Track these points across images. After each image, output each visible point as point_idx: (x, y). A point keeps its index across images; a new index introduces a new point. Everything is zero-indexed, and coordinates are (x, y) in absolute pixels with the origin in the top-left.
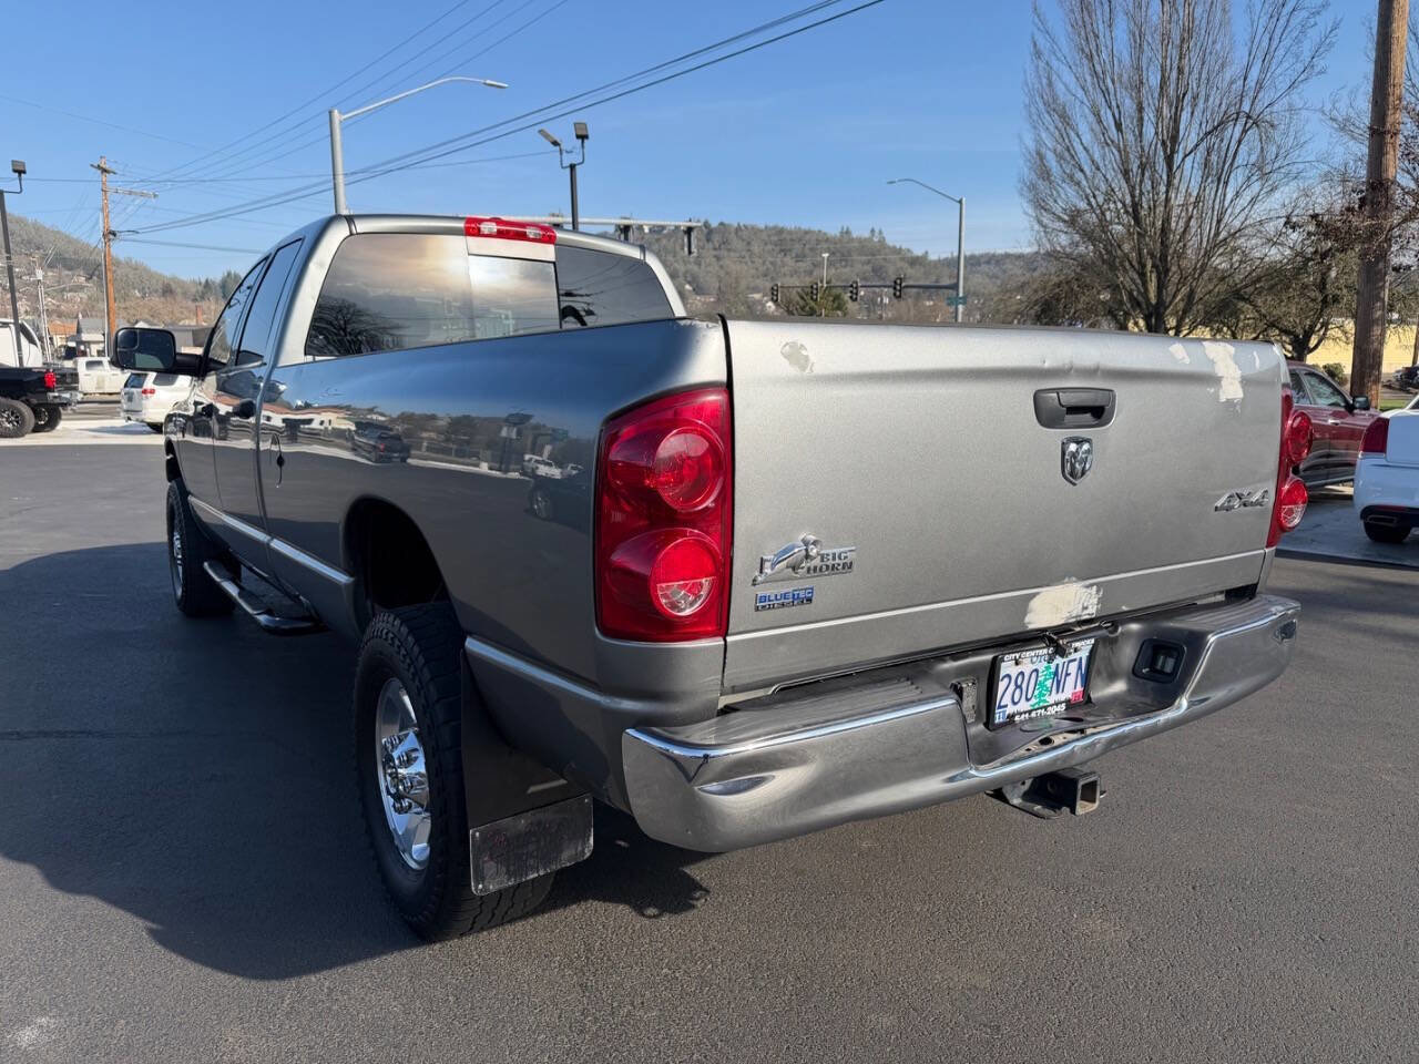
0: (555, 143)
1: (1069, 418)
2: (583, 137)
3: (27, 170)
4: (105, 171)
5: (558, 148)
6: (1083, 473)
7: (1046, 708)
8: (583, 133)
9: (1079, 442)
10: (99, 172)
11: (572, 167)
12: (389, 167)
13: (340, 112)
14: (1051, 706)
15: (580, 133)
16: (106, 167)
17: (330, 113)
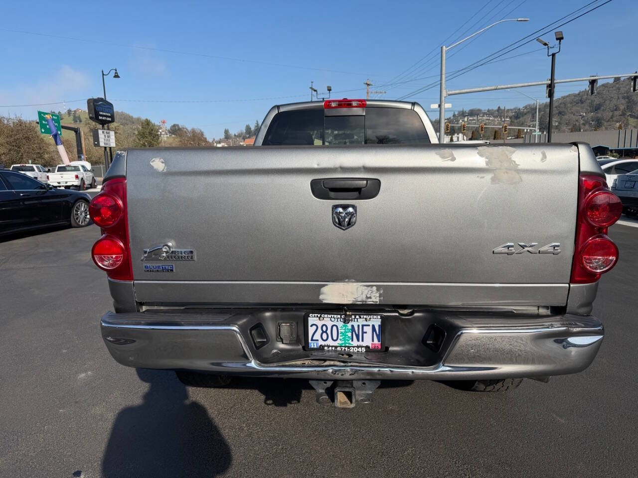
0: (545, 44)
1: (332, 194)
2: (560, 39)
3: (332, 89)
4: (368, 85)
5: (547, 46)
6: (350, 224)
7: (349, 347)
8: (561, 36)
9: (345, 207)
10: (366, 85)
11: (553, 55)
12: (475, 65)
13: (446, 47)
14: (354, 347)
15: (558, 37)
16: (368, 83)
17: (442, 48)
